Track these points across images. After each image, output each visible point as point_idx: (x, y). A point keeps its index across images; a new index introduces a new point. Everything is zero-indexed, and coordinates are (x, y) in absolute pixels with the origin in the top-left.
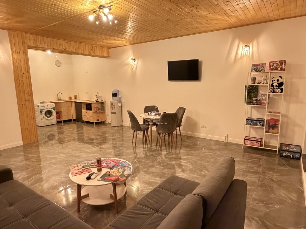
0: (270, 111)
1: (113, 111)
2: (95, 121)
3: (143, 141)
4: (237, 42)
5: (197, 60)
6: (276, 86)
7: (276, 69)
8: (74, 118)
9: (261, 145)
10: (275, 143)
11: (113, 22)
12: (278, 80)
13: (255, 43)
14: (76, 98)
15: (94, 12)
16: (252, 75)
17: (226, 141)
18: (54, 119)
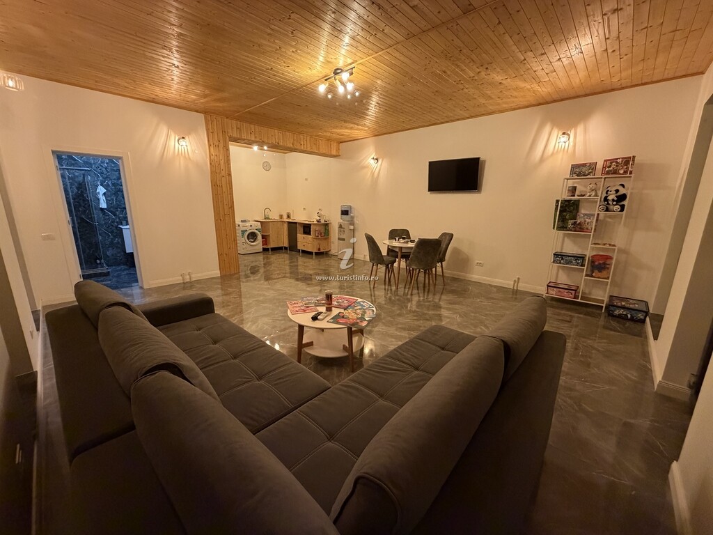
0: (596, 242)
1: (342, 237)
2: (315, 250)
3: (385, 281)
4: (547, 129)
5: (478, 159)
6: (613, 200)
7: (615, 172)
8: (286, 245)
9: (576, 297)
10: (601, 295)
11: (353, 95)
12: (617, 191)
13: (580, 129)
14: (289, 217)
15: (326, 80)
16: (571, 183)
17: (515, 288)
18: (258, 245)
